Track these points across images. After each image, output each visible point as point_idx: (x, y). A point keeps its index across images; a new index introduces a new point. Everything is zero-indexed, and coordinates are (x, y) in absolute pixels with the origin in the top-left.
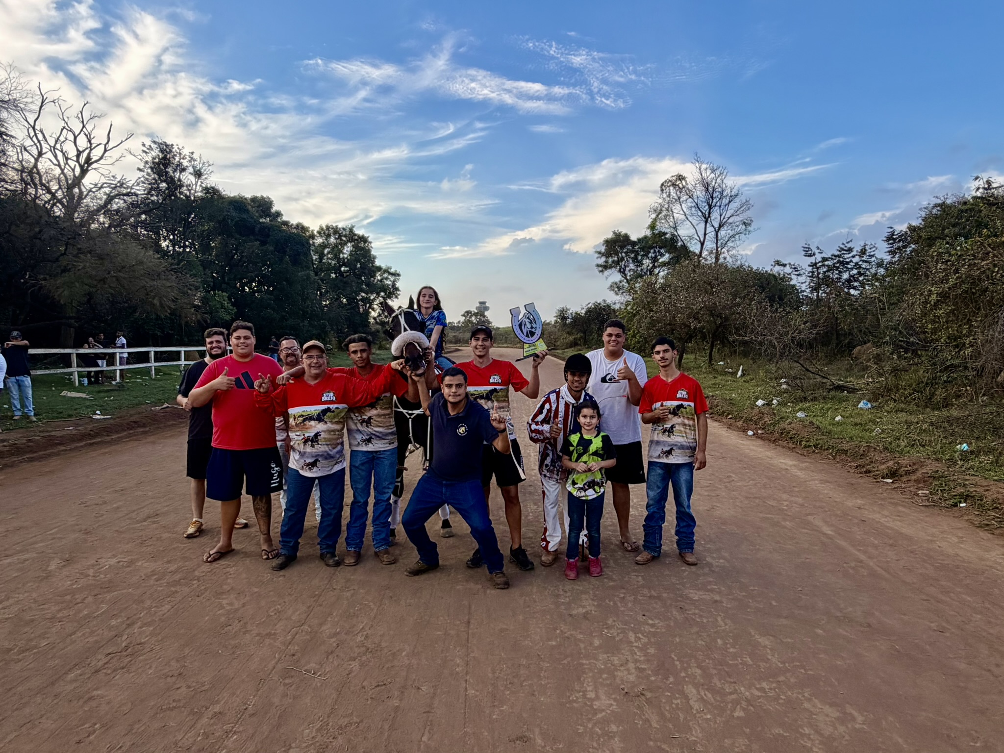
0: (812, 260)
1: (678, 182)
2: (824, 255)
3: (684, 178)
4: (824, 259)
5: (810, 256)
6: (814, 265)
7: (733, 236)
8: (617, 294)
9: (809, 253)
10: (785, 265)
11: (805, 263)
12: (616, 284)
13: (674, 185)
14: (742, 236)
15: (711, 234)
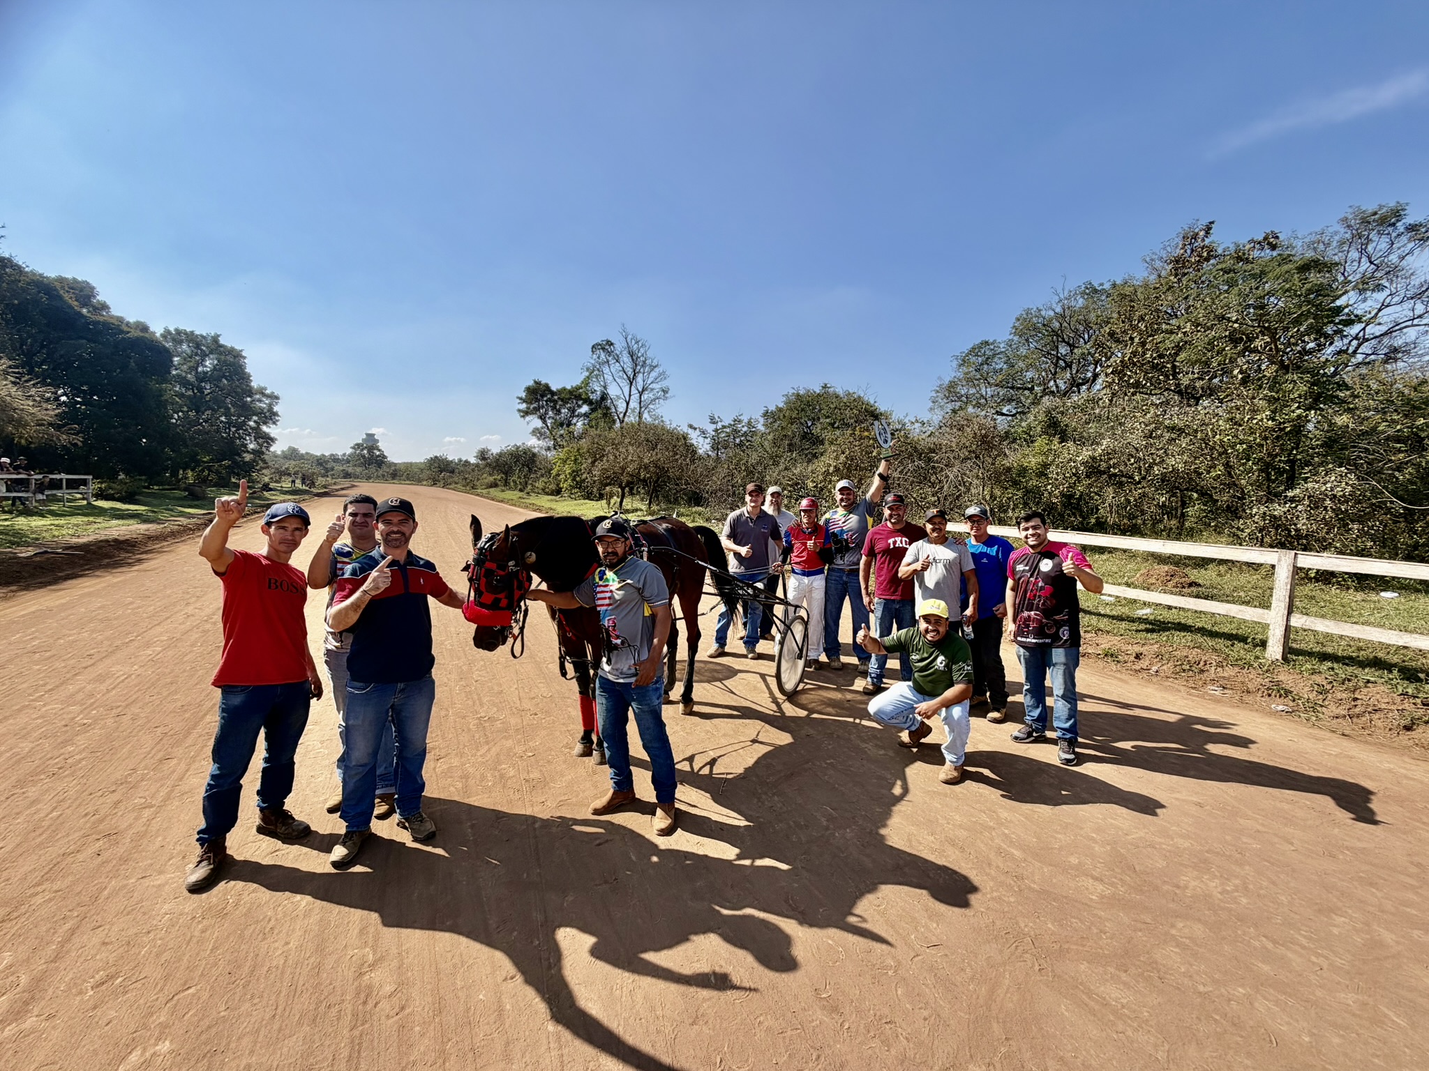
0: (714, 426)
1: (607, 347)
2: (723, 424)
3: (612, 344)
4: (724, 427)
5: (714, 423)
6: (716, 430)
7: (655, 400)
8: (539, 439)
9: (713, 421)
10: (695, 429)
11: (710, 429)
12: (537, 429)
13: (603, 349)
14: (661, 401)
15: (635, 396)
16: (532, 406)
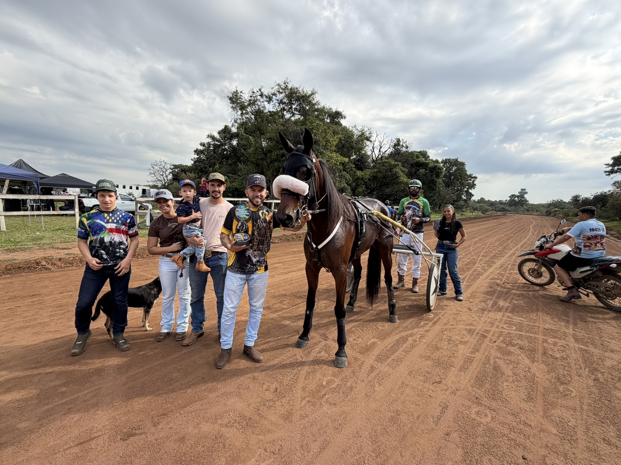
16: (616, 168)
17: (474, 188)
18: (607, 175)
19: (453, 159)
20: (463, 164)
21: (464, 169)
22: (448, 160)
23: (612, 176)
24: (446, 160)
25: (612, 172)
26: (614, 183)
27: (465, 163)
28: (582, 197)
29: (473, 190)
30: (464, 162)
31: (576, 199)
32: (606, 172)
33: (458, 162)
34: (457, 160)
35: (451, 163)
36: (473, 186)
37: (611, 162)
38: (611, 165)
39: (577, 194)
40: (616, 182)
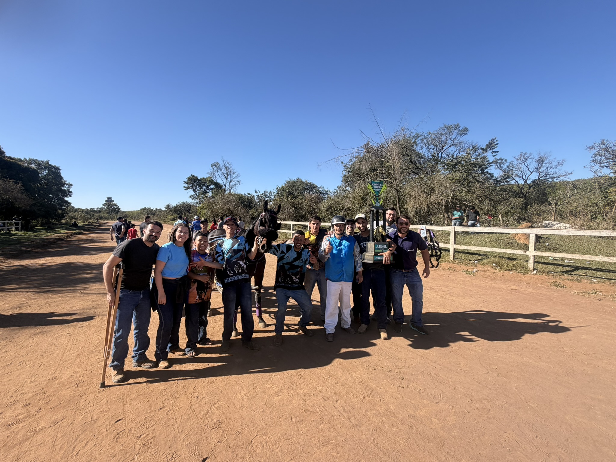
1: (217, 165)
2: (260, 193)
3: (219, 164)
6: (258, 196)
8: (193, 200)
11: (256, 195)
13: (215, 165)
14: (238, 185)
15: (228, 184)
16: (190, 185)
17: (70, 196)
18: (185, 190)
19: (42, 161)
20: (57, 168)
21: (59, 173)
22: (33, 160)
23: (188, 190)
24: (30, 160)
25: (187, 188)
26: (190, 196)
27: (60, 168)
28: (171, 206)
29: (70, 198)
30: (57, 166)
31: (168, 207)
32: (184, 187)
33: (50, 165)
34: (48, 163)
35: (39, 165)
36: (68, 193)
37: (186, 180)
38: (187, 183)
39: (169, 204)
40: (191, 195)
